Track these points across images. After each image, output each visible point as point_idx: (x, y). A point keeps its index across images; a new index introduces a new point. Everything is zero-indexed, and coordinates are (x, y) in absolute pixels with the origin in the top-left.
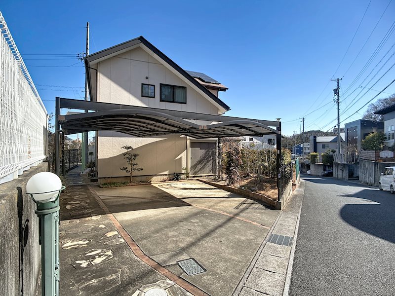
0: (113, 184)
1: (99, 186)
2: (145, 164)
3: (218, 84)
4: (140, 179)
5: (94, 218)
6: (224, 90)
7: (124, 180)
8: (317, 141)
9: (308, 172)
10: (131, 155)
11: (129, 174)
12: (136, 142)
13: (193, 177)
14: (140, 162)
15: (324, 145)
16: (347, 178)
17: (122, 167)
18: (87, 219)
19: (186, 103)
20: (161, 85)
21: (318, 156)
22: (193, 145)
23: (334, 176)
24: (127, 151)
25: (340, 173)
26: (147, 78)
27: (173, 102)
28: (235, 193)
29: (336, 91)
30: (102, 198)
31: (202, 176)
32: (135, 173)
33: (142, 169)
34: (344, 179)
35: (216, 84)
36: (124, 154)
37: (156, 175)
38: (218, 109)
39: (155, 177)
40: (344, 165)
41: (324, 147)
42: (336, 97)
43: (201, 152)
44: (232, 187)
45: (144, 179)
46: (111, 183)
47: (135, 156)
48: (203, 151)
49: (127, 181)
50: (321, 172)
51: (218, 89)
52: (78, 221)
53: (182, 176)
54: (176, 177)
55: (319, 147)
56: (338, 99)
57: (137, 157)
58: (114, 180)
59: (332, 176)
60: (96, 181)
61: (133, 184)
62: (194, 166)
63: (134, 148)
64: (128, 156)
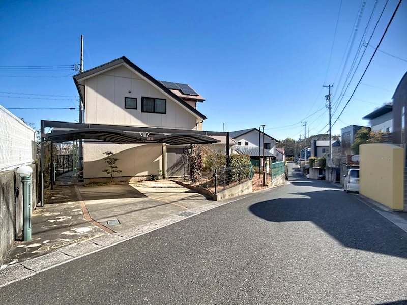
0: (96, 183)
1: (84, 185)
2: (123, 167)
3: (196, 96)
4: (120, 179)
5: (69, 203)
6: (202, 101)
7: (105, 181)
8: (317, 145)
9: (308, 176)
10: (112, 160)
11: (109, 176)
12: (116, 148)
13: (169, 178)
14: (119, 165)
15: (325, 149)
16: (335, 181)
17: (104, 170)
18: (64, 204)
19: (165, 113)
20: (143, 98)
21: (316, 160)
22: (169, 150)
23: (326, 179)
24: (108, 156)
25: (330, 176)
26: (130, 92)
27: (154, 112)
28: (192, 189)
29: (328, 97)
30: (81, 192)
31: (177, 178)
32: (115, 175)
33: (121, 171)
34: (332, 182)
35: (194, 95)
36: (106, 159)
37: (134, 177)
38: (196, 118)
39: (133, 178)
40: (333, 169)
41: (324, 151)
42: (328, 103)
43: (176, 157)
44: (194, 185)
45: (124, 179)
46: (94, 182)
47: (116, 160)
48: (179, 155)
49: (108, 181)
50: (317, 176)
51: (195, 100)
52: (57, 205)
53: (159, 177)
54: (152, 178)
55: (320, 151)
56: (330, 105)
57: (117, 162)
58: (98, 181)
59: (325, 180)
60: (83, 181)
61: (113, 183)
62: (171, 168)
63: (114, 153)
64: (109, 160)
